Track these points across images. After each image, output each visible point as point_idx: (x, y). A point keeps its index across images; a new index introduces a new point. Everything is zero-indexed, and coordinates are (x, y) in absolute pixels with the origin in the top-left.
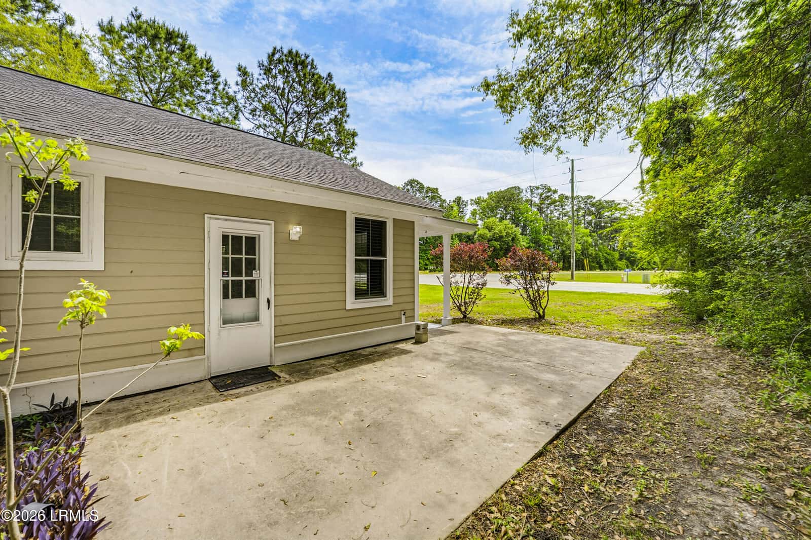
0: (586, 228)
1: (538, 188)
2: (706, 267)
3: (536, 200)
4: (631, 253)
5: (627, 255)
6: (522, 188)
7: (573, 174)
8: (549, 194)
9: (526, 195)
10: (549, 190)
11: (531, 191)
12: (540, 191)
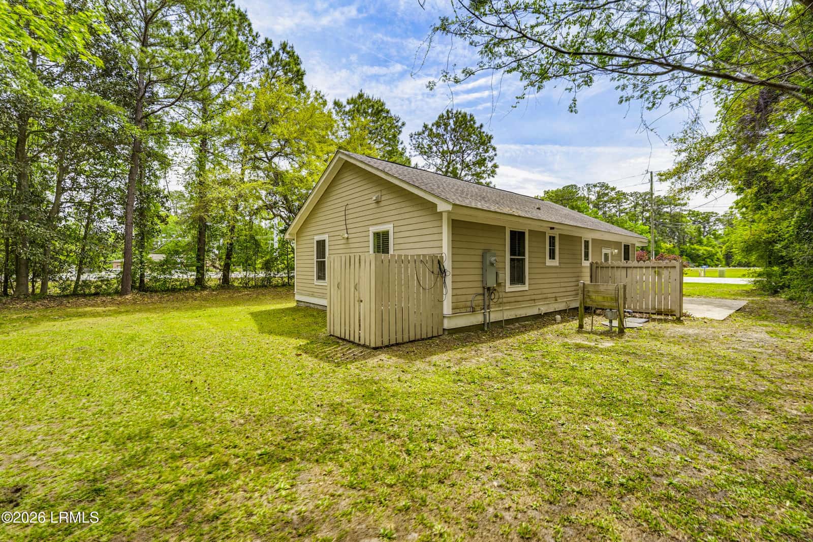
0: (644, 224)
1: (595, 186)
2: (779, 264)
3: (593, 197)
4: (691, 248)
5: (688, 252)
6: (579, 186)
7: (652, 184)
8: (607, 192)
9: (583, 193)
10: (607, 187)
11: (589, 189)
12: (597, 189)
